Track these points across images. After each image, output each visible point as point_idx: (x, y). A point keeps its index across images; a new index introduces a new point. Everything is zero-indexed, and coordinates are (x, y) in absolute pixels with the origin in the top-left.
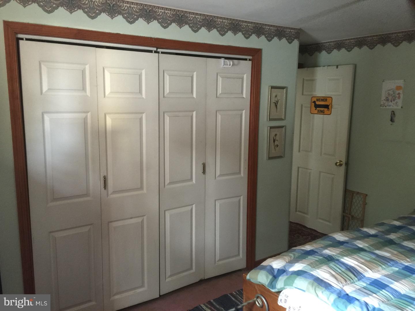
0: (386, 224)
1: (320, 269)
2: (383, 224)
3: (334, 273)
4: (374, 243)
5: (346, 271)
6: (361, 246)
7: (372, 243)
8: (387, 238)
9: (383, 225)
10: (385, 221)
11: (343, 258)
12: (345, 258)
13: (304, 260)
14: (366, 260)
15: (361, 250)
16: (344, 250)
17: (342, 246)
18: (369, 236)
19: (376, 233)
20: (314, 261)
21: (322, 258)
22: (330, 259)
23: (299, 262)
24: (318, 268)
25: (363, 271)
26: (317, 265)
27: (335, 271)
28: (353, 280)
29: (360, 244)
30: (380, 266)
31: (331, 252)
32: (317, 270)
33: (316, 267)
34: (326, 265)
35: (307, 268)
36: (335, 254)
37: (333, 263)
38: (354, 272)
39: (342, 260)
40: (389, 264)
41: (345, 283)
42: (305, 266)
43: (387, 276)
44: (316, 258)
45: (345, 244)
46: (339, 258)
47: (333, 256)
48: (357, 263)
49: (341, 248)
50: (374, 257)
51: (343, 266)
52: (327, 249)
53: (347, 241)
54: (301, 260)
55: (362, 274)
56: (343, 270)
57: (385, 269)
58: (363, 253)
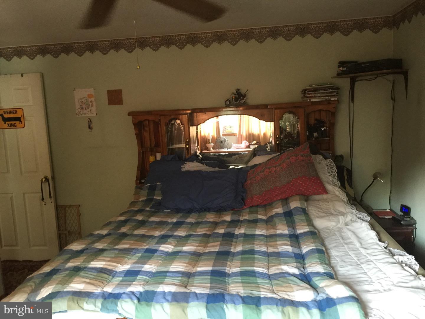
0: (112, 222)
1: (72, 283)
2: (109, 223)
3: (88, 281)
4: (111, 240)
5: (98, 274)
6: (101, 247)
7: (109, 241)
8: (120, 233)
9: (111, 224)
10: (111, 220)
11: (90, 264)
12: (92, 263)
13: (50, 282)
14: (112, 257)
15: (102, 251)
16: (87, 256)
17: (83, 254)
18: (104, 236)
19: (108, 232)
20: (62, 278)
21: (69, 272)
22: (77, 270)
23: (45, 286)
24: (70, 283)
25: (113, 267)
26: (67, 281)
27: (88, 278)
28: (108, 279)
29: (99, 246)
30: (126, 257)
31: (74, 263)
32: (70, 285)
33: (67, 283)
34: (77, 277)
35: (57, 288)
36: (80, 264)
37: (83, 272)
38: (106, 272)
39: (90, 266)
40: (132, 253)
41: (103, 285)
42: (54, 287)
43: (135, 263)
44: (62, 274)
45: (85, 251)
46: (86, 266)
47: (79, 266)
48: (104, 263)
49: (83, 256)
50: (117, 252)
51: (93, 271)
52: (69, 262)
53: (86, 248)
54: (47, 284)
55: (113, 271)
56: (95, 274)
57: (130, 259)
58: (106, 252)
